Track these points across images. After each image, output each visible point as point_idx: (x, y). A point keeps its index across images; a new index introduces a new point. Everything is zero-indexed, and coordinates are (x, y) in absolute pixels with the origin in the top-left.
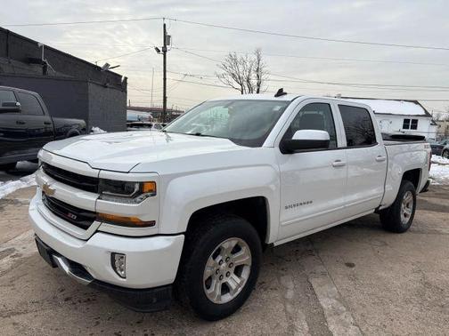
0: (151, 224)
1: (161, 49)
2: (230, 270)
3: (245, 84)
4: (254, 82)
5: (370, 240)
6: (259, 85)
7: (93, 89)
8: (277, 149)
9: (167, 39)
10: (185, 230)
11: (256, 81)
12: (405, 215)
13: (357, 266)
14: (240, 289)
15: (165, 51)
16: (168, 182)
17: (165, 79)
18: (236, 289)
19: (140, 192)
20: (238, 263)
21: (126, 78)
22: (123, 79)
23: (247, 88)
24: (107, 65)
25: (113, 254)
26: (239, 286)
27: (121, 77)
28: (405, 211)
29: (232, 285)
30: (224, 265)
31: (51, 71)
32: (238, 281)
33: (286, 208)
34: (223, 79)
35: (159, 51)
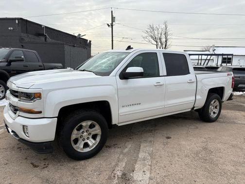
0: (40, 112)
1: (110, 25)
2: (89, 136)
3: (159, 41)
4: (163, 40)
5: (189, 126)
6: (166, 41)
7: (67, 48)
8: (118, 77)
9: (113, 19)
10: (57, 116)
11: (165, 39)
12: (214, 113)
13: (172, 139)
14: (94, 146)
15: (112, 26)
16: (48, 93)
17: (112, 41)
18: (92, 146)
19: (34, 98)
20: (93, 133)
21: (90, 41)
22: (88, 41)
23: (160, 44)
24: (79, 35)
25: (24, 126)
26: (94, 144)
27: (87, 40)
28: (214, 111)
29: (90, 144)
30: (85, 134)
31: (49, 40)
32: (94, 142)
33: (123, 107)
34: (146, 39)
35: (109, 26)
